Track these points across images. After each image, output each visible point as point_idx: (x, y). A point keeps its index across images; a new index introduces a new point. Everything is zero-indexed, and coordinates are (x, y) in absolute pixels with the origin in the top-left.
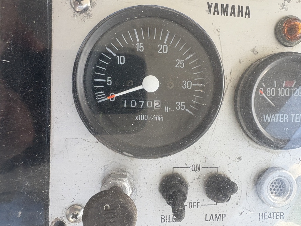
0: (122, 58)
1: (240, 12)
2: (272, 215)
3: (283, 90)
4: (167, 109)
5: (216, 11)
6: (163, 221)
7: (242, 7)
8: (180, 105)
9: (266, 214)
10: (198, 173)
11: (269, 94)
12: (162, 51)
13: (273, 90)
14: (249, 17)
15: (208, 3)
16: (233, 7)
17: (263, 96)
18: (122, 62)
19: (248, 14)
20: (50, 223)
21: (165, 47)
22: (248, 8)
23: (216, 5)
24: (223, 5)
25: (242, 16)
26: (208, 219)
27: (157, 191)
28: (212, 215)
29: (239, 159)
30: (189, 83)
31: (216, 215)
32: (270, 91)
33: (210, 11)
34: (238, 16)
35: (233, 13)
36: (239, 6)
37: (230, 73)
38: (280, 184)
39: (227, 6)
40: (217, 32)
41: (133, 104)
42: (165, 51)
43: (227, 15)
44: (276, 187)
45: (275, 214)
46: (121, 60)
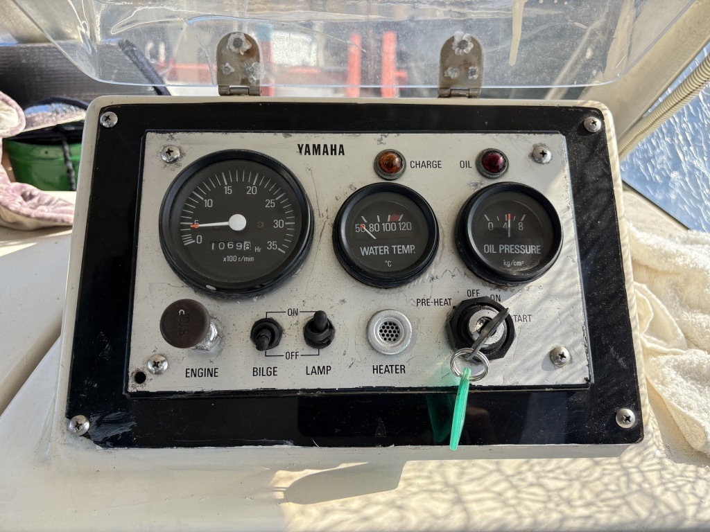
0: (210, 201)
1: (333, 150)
2: (390, 368)
3: (388, 225)
4: (258, 249)
5: (308, 152)
6: (255, 374)
7: (335, 146)
8: (272, 245)
9: (381, 368)
10: (296, 318)
11: (372, 229)
12: (250, 192)
13: (377, 226)
14: (343, 154)
15: (299, 145)
16: (325, 146)
17: (366, 232)
18: (210, 205)
19: (342, 152)
20: (130, 374)
21: (254, 189)
22: (341, 146)
23: (307, 146)
24: (314, 146)
25: (335, 154)
26: (310, 372)
27: (249, 339)
28: (314, 367)
29: (343, 301)
30: (281, 222)
31: (319, 367)
32: (373, 227)
33: (301, 152)
34: (332, 154)
35: (326, 152)
36: (332, 146)
37: (327, 211)
39: (319, 146)
40: (310, 171)
41: (222, 246)
42: (254, 192)
43: (320, 154)
45: (394, 368)
46: (208, 203)
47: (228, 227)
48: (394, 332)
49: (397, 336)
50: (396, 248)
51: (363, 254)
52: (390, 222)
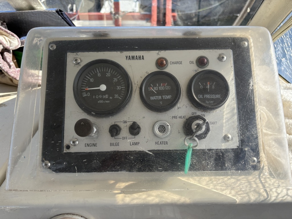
0: (92, 79)
1: (140, 58)
2: (162, 143)
3: (161, 87)
4: (111, 98)
5: (130, 59)
6: (111, 145)
7: (140, 56)
8: (116, 96)
9: (159, 142)
10: (126, 124)
11: (155, 89)
13: (157, 88)
14: (144, 59)
15: (126, 56)
16: (136, 56)
17: (152, 90)
19: (143, 58)
20: (64, 146)
21: (109, 74)
22: (143, 56)
23: (129, 56)
24: (132, 56)
25: (140, 59)
26: (131, 144)
27: (108, 132)
28: (133, 143)
29: (144, 117)
30: (120, 87)
31: (135, 143)
32: (155, 88)
33: (127, 59)
34: (139, 59)
35: (137, 59)
36: (139, 56)
37: (137, 82)
38: (164, 128)
39: (134, 56)
40: (131, 67)
41: (97, 97)
42: (109, 75)
43: (134, 60)
44: (162, 129)
45: (163, 143)
46: (92, 80)
47: (99, 89)
48: (163, 129)
49: (164, 130)
50: (164, 97)
51: (151, 99)
52: (162, 86)
